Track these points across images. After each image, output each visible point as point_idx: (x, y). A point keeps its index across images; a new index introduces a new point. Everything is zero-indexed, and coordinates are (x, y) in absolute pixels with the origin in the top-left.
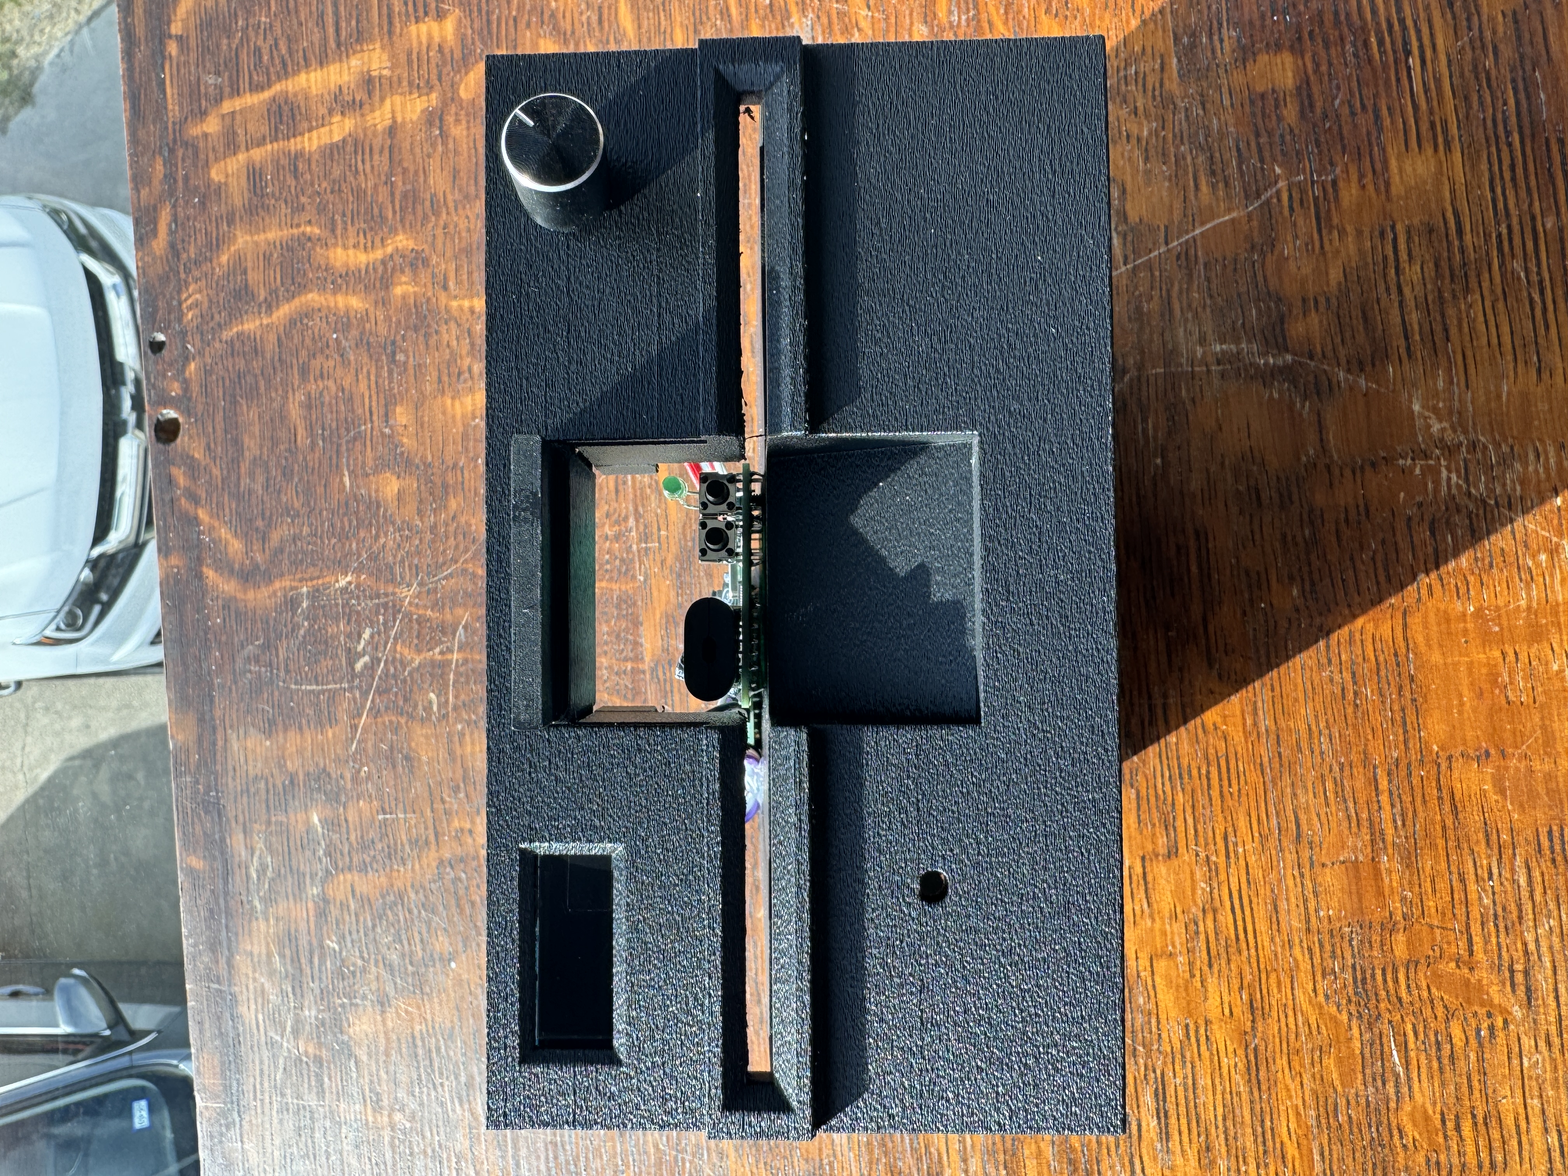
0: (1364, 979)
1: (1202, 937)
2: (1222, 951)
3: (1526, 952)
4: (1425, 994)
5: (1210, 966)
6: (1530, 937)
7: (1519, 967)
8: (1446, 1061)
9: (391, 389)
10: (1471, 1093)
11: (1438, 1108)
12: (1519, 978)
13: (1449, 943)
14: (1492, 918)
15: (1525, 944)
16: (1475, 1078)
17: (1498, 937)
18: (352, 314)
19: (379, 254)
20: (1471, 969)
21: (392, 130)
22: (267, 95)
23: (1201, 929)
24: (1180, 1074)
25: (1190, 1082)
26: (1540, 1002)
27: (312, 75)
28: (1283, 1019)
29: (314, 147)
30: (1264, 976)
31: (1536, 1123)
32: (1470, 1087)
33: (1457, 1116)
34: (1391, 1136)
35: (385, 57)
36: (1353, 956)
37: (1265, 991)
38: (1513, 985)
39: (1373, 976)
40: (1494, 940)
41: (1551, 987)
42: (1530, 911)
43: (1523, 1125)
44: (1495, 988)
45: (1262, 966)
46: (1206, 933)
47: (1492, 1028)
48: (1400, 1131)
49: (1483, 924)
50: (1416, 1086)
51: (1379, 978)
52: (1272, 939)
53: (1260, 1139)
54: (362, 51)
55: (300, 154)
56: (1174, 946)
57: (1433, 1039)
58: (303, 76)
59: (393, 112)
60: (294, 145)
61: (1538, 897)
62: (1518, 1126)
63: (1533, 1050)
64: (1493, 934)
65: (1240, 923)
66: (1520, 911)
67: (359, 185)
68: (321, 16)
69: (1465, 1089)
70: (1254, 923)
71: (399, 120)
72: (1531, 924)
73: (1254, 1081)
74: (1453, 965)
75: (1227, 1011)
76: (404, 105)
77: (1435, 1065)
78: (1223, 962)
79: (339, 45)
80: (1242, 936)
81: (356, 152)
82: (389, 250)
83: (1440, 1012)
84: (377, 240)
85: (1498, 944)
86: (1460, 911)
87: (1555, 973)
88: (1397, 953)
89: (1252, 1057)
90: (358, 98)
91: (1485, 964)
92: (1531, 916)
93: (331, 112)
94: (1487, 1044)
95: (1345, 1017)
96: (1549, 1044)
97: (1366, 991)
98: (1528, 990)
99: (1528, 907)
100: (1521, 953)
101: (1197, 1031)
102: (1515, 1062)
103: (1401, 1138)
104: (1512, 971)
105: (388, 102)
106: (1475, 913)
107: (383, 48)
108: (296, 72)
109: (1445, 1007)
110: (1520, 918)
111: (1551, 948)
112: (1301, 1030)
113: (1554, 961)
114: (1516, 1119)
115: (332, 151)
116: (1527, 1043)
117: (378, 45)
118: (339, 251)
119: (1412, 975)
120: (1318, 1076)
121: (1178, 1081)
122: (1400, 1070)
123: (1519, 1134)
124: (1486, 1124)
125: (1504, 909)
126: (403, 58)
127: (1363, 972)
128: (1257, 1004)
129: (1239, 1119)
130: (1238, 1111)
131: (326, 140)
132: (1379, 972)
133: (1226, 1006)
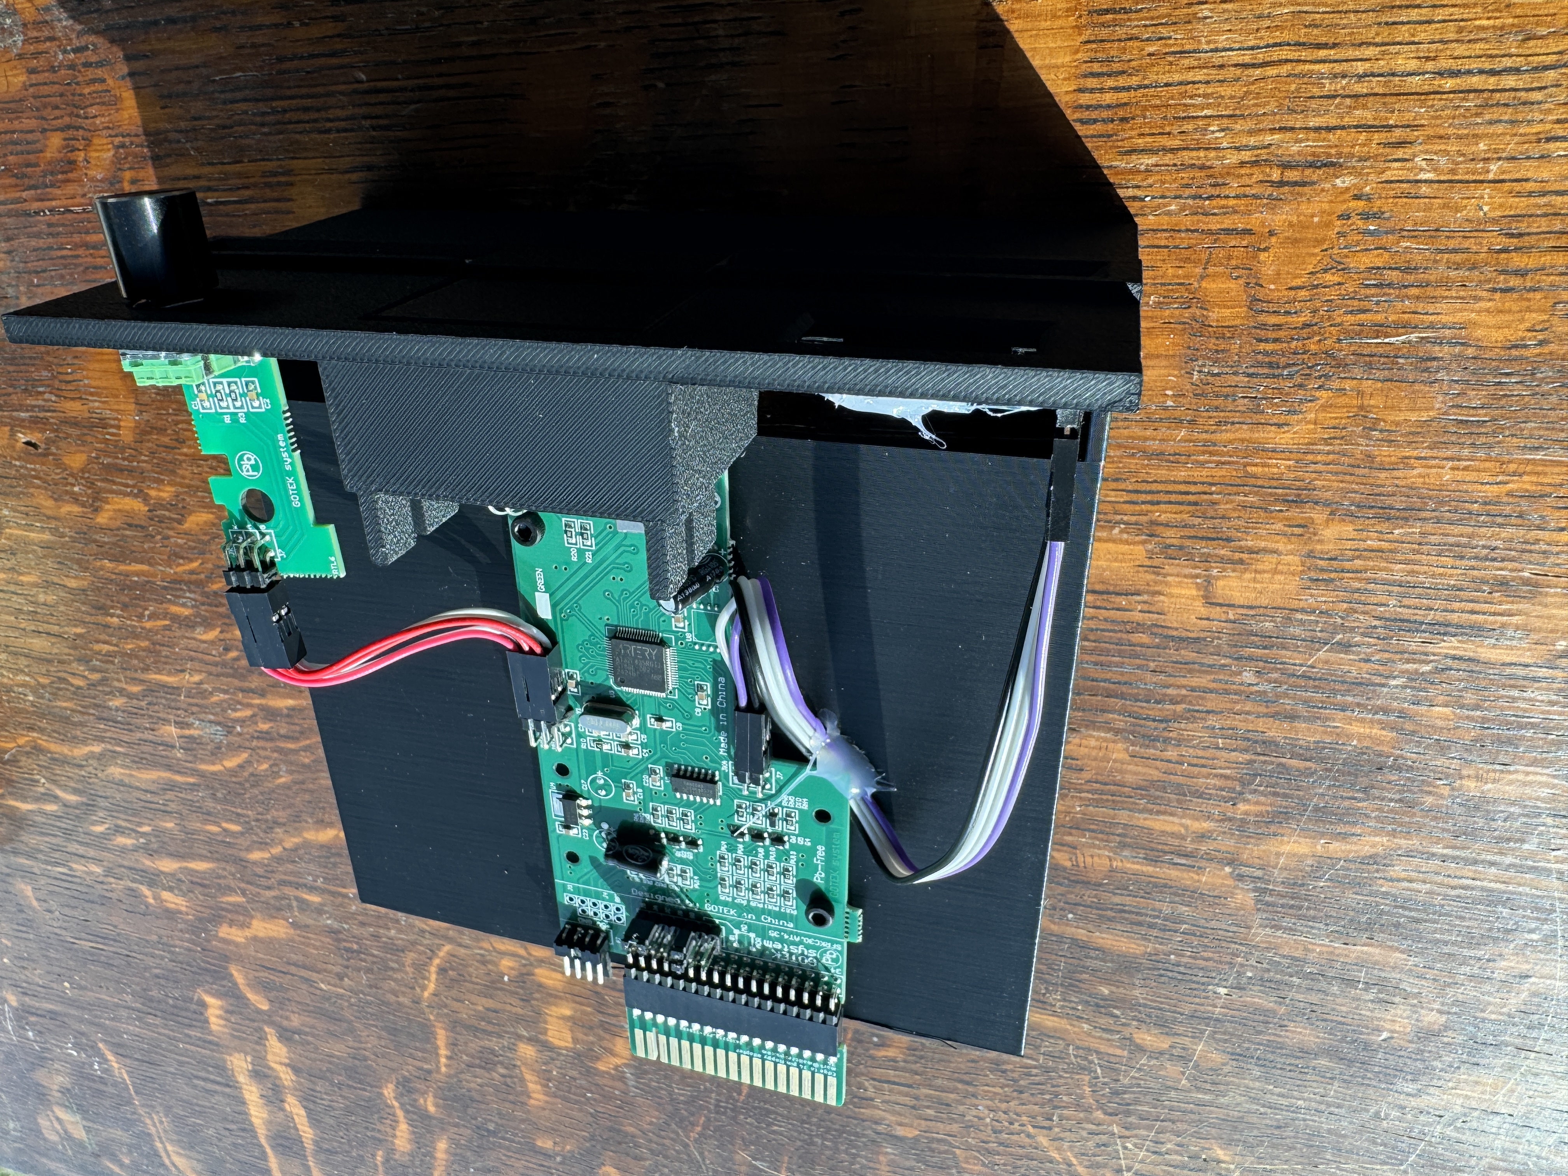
0: (1270, 365)
1: (1188, 543)
2: (1209, 523)
3: (1255, 163)
4: (1303, 293)
5: (1229, 540)
6: (1232, 158)
7: (1276, 175)
8: (1411, 278)
9: (519, 1143)
10: (1467, 250)
11: (1484, 294)
12: (1292, 175)
13: (1229, 258)
14: (1200, 202)
15: (1242, 164)
16: (1443, 243)
17: (1227, 197)
18: (453, 1150)
19: (400, 1114)
20: (1271, 233)
21: (296, 1070)
22: (269, 1150)
23: (1175, 542)
24: (1383, 599)
25: (1396, 589)
26: (1333, 151)
27: (252, 1112)
28: (1319, 467)
29: (311, 1131)
30: (1252, 481)
31: (1528, 169)
32: (1455, 251)
33: (1504, 272)
34: (1521, 358)
35: (237, 1055)
36: (1235, 374)
37: (1274, 483)
38: (1304, 184)
39: (1266, 353)
40: (1231, 202)
41: (1312, 135)
42: (1194, 154)
43: (1530, 186)
44: (1303, 207)
45: (1239, 481)
46: (1182, 537)
47: (1366, 216)
48: (1516, 347)
49: (1206, 214)
50: (1444, 319)
51: (1269, 347)
52: (1202, 464)
53: (1499, 520)
54: (232, 1070)
55: (316, 1143)
56: (1197, 576)
57: (1373, 291)
58: (254, 1120)
59: (281, 1064)
60: (309, 1146)
61: (1176, 143)
62: (1530, 194)
63: (1409, 165)
64: (1223, 202)
65: (1173, 498)
66: (1193, 166)
67: (341, 1109)
68: (207, 1091)
69: (1458, 258)
70: (1174, 482)
71: (287, 1061)
72: (1213, 154)
73: (1406, 514)
74: (1263, 256)
75: (1297, 531)
76: (275, 1054)
77: (1414, 291)
78: (1225, 524)
79: (228, 1086)
80: (1191, 498)
81: (314, 1102)
82: (396, 1104)
83: (1330, 278)
84: (388, 1110)
85: (1237, 197)
86: (1184, 240)
87: (1292, 129)
88: (1238, 322)
89: (1370, 513)
90: (270, 1086)
91: (1266, 215)
92: (1202, 154)
93: (283, 1109)
94: (1390, 225)
95: (1323, 394)
96: (1401, 144)
97: (1288, 365)
98: (1311, 165)
99: (1186, 157)
100: (1255, 170)
101: (1322, 570)
102: (1424, 189)
103: (1526, 346)
104: (1281, 184)
105: (273, 1065)
106: (1188, 222)
107: (231, 1055)
108: (251, 1124)
109: (1326, 271)
110: (1202, 167)
111: (1251, 133)
112: (1337, 448)
113: (1273, 130)
114: (1519, 194)
115: (314, 1119)
116: (1395, 171)
117: (228, 1057)
118: (397, 1141)
119: (1272, 307)
120: (1411, 438)
121: (1393, 602)
122: (1413, 337)
123: (1544, 194)
124: (1520, 235)
125: (1188, 186)
126: (237, 1042)
127: (1261, 365)
128: (1292, 495)
129: (1464, 540)
130: (1452, 540)
131: (305, 1120)
132: (1262, 346)
133: (1289, 530)
